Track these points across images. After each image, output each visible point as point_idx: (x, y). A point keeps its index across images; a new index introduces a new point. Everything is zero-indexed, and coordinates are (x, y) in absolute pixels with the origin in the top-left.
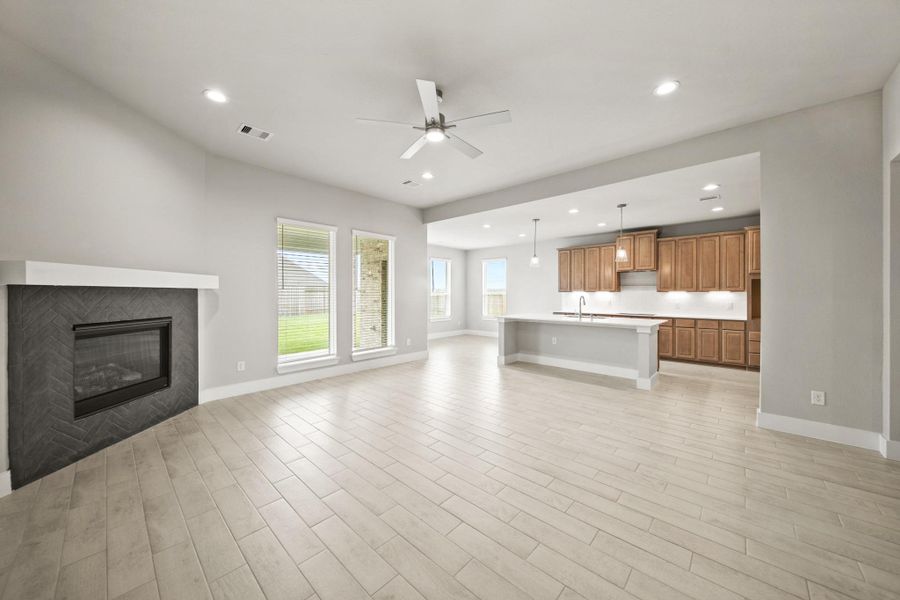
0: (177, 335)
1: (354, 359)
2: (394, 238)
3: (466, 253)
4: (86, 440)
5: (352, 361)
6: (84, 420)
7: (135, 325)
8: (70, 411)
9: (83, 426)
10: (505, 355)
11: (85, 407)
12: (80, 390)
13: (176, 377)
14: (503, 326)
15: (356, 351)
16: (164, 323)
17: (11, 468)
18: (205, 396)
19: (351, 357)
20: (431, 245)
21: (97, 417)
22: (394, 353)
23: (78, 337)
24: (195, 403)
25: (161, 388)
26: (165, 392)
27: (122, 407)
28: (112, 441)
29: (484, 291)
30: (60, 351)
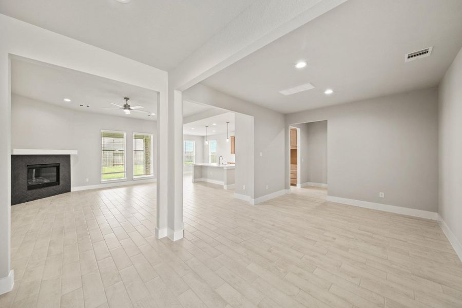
0: (62, 169)
2: (153, 134)
3: (203, 137)
4: (31, 196)
5: (133, 180)
6: (30, 191)
7: (48, 165)
8: (26, 187)
9: (30, 192)
11: (30, 188)
12: (30, 183)
13: (61, 182)
16: (57, 165)
18: (73, 189)
21: (34, 191)
22: (153, 178)
23: (28, 168)
24: (70, 191)
25: (56, 185)
26: (57, 186)
27: (42, 189)
28: (39, 198)
29: (210, 154)
30: (24, 173)
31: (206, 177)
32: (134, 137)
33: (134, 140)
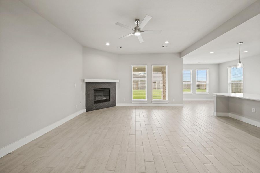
0: (111, 91)
1: (153, 102)
2: (167, 65)
3: (219, 65)
4: (96, 107)
5: (152, 103)
7: (104, 89)
8: (93, 102)
9: (95, 105)
10: (217, 112)
11: (96, 102)
13: (111, 100)
14: (216, 98)
15: (153, 100)
16: (109, 89)
17: (86, 109)
18: (118, 105)
19: (152, 102)
20: (185, 65)
21: (97, 104)
22: (168, 103)
23: (94, 91)
24: (115, 105)
25: (109, 101)
26: (109, 102)
27: (101, 103)
28: (100, 109)
29: (229, 82)
30: (92, 93)
31: (241, 114)
32: (152, 71)
33: (152, 72)
